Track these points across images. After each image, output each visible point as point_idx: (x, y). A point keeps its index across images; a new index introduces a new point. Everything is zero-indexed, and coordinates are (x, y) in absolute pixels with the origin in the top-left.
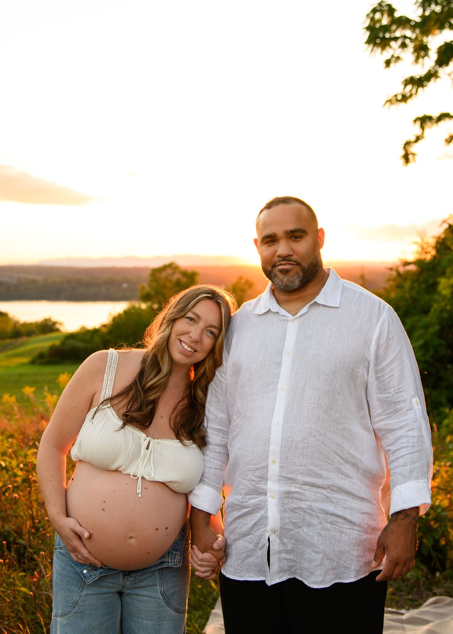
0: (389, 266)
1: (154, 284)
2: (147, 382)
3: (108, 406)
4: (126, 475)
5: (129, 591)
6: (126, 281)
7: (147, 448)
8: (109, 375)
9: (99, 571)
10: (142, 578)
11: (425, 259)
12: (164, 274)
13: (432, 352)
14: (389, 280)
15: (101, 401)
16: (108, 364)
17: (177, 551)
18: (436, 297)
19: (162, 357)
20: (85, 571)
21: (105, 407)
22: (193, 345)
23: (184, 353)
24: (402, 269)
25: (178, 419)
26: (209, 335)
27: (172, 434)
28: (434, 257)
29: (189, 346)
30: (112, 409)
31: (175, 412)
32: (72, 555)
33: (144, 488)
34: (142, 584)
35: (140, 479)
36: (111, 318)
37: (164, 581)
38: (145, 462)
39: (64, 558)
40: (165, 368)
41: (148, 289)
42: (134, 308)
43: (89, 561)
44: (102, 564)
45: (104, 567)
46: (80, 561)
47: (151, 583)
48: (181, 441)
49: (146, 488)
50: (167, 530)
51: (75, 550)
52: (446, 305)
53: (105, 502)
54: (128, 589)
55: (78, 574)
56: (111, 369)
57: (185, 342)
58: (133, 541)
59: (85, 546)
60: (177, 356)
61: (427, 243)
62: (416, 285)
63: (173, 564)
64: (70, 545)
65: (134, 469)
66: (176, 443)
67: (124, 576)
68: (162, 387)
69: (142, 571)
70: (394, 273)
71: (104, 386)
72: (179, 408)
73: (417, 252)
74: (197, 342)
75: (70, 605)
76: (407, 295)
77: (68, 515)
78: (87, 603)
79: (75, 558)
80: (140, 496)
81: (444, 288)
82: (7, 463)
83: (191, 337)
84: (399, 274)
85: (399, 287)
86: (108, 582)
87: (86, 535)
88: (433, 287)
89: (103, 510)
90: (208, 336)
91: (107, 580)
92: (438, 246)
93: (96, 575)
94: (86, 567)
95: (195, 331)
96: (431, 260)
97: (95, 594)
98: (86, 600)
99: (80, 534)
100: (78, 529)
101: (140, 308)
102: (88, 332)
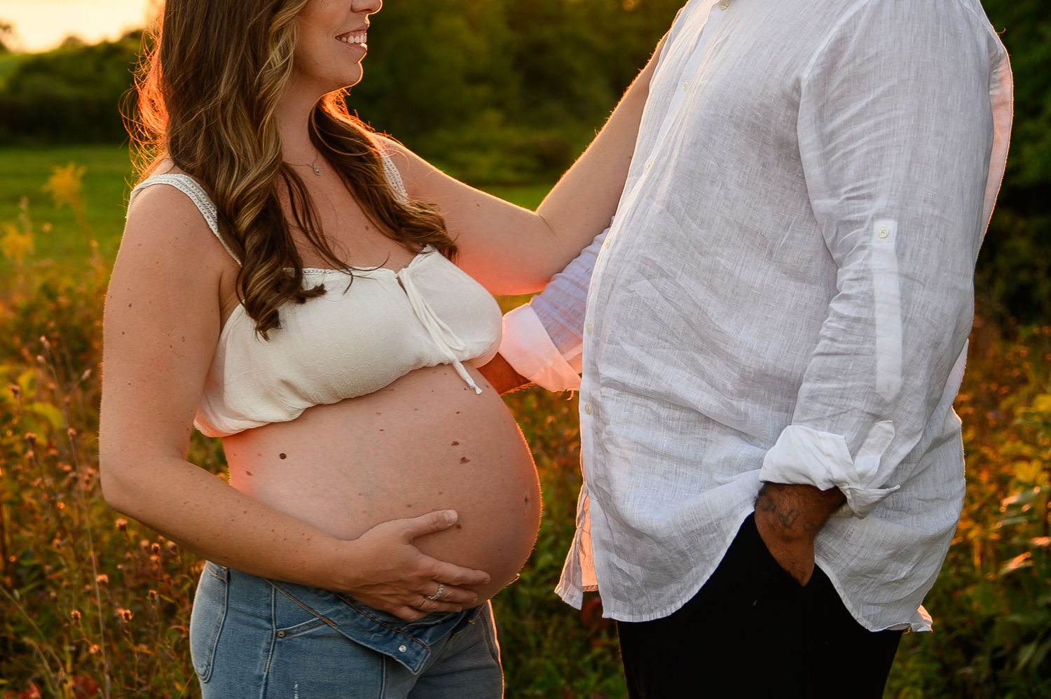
20: (403, 648)
53: (456, 443)
58: (529, 507)
93: (426, 647)
94: (401, 638)
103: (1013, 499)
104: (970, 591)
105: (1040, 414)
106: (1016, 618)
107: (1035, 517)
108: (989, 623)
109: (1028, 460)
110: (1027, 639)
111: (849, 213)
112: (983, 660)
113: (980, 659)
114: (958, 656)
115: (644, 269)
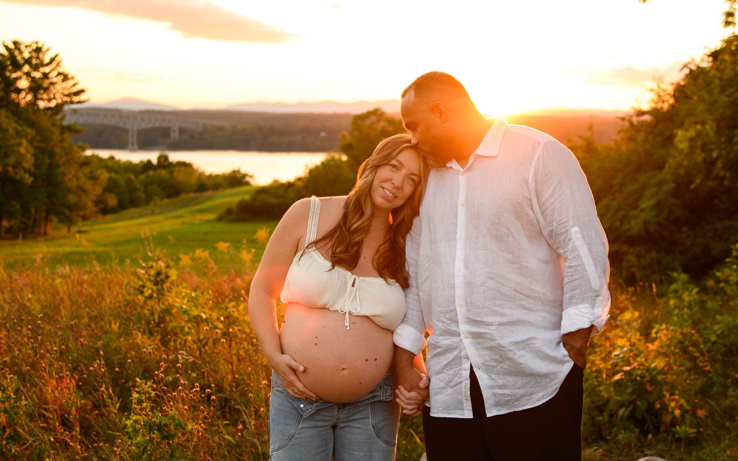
0: (621, 115)
1: (356, 133)
2: (352, 224)
3: (313, 249)
4: (334, 311)
5: (342, 425)
6: (324, 130)
7: (353, 285)
8: (313, 220)
9: (315, 404)
10: (356, 411)
11: (662, 108)
12: (367, 122)
13: (665, 213)
14: (620, 132)
15: (305, 246)
16: (311, 210)
17: (388, 385)
18: (672, 151)
19: (365, 201)
20: (302, 406)
21: (310, 250)
22: (394, 191)
23: (386, 199)
24: (635, 120)
25: (381, 260)
26: (410, 182)
27: (376, 273)
28: (673, 106)
29: (390, 193)
30: (317, 252)
31: (378, 255)
32: (289, 391)
33: (352, 323)
34: (355, 417)
35: (347, 314)
36: (308, 171)
37: (376, 414)
38: (351, 299)
39: (281, 395)
40: (368, 212)
41: (349, 139)
42: (333, 159)
43: (305, 395)
44: (317, 396)
45: (319, 399)
46: (297, 396)
47: (363, 416)
48: (385, 280)
49: (354, 323)
50: (376, 362)
51: (291, 384)
52: (683, 160)
53: (317, 337)
54: (342, 422)
55: (295, 408)
56: (314, 215)
57: (386, 189)
58: (345, 372)
59: (300, 380)
60: (379, 200)
61: (664, 91)
62: (650, 137)
63: (384, 398)
64: (286, 379)
65: (341, 304)
66: (380, 281)
67: (339, 409)
68: (365, 230)
69: (355, 404)
70: (627, 124)
71: (308, 230)
72: (382, 250)
73: (653, 101)
74: (399, 189)
75: (287, 438)
76: (641, 149)
77: (283, 353)
78: (303, 435)
79: (291, 393)
80: (348, 328)
81: (681, 142)
82: (208, 316)
83: (393, 184)
84: (632, 125)
85: (632, 139)
86: (323, 416)
87: (301, 368)
88: (669, 140)
89: (316, 344)
90: (410, 184)
91: (323, 413)
92: (677, 94)
93: (313, 408)
94: (303, 402)
95: (397, 178)
96: (668, 108)
97: (310, 427)
98: (302, 433)
99: (295, 368)
100: (293, 363)
101: (340, 160)
102: (282, 185)
103: (617, 352)
104: (601, 388)
105: (626, 320)
106: (618, 398)
107: (625, 359)
108: (608, 400)
109: (622, 337)
110: (622, 406)
111: (561, 230)
112: (606, 414)
113: (605, 414)
114: (596, 413)
115: (489, 277)
